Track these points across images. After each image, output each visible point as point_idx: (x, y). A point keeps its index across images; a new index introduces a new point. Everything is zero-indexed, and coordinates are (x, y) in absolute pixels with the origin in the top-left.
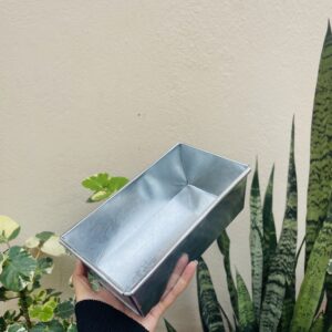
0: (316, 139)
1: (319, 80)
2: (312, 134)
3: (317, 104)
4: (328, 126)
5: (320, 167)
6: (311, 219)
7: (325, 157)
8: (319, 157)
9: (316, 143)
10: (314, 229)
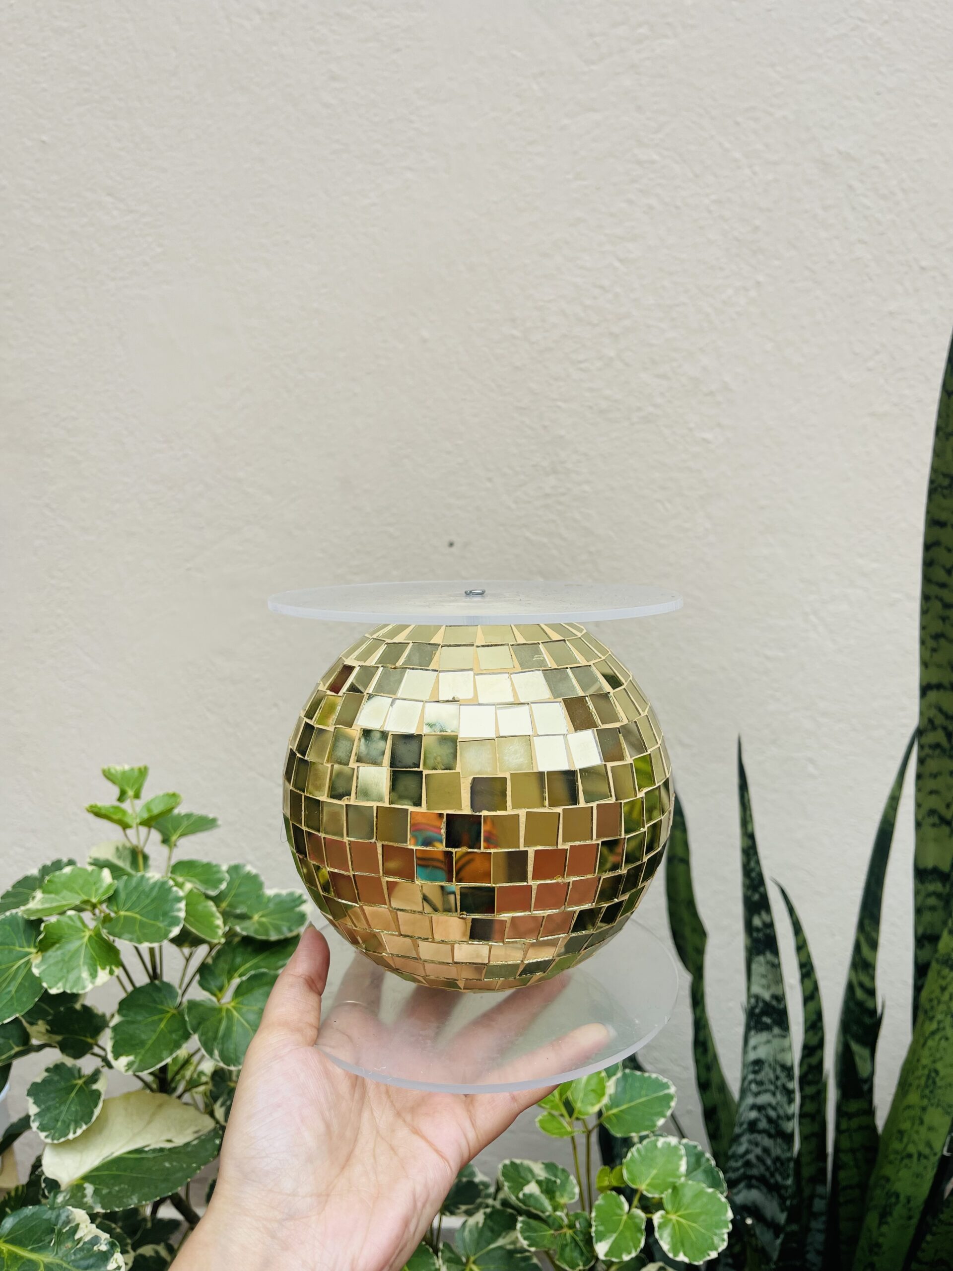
6: (929, 863)
10: (938, 895)
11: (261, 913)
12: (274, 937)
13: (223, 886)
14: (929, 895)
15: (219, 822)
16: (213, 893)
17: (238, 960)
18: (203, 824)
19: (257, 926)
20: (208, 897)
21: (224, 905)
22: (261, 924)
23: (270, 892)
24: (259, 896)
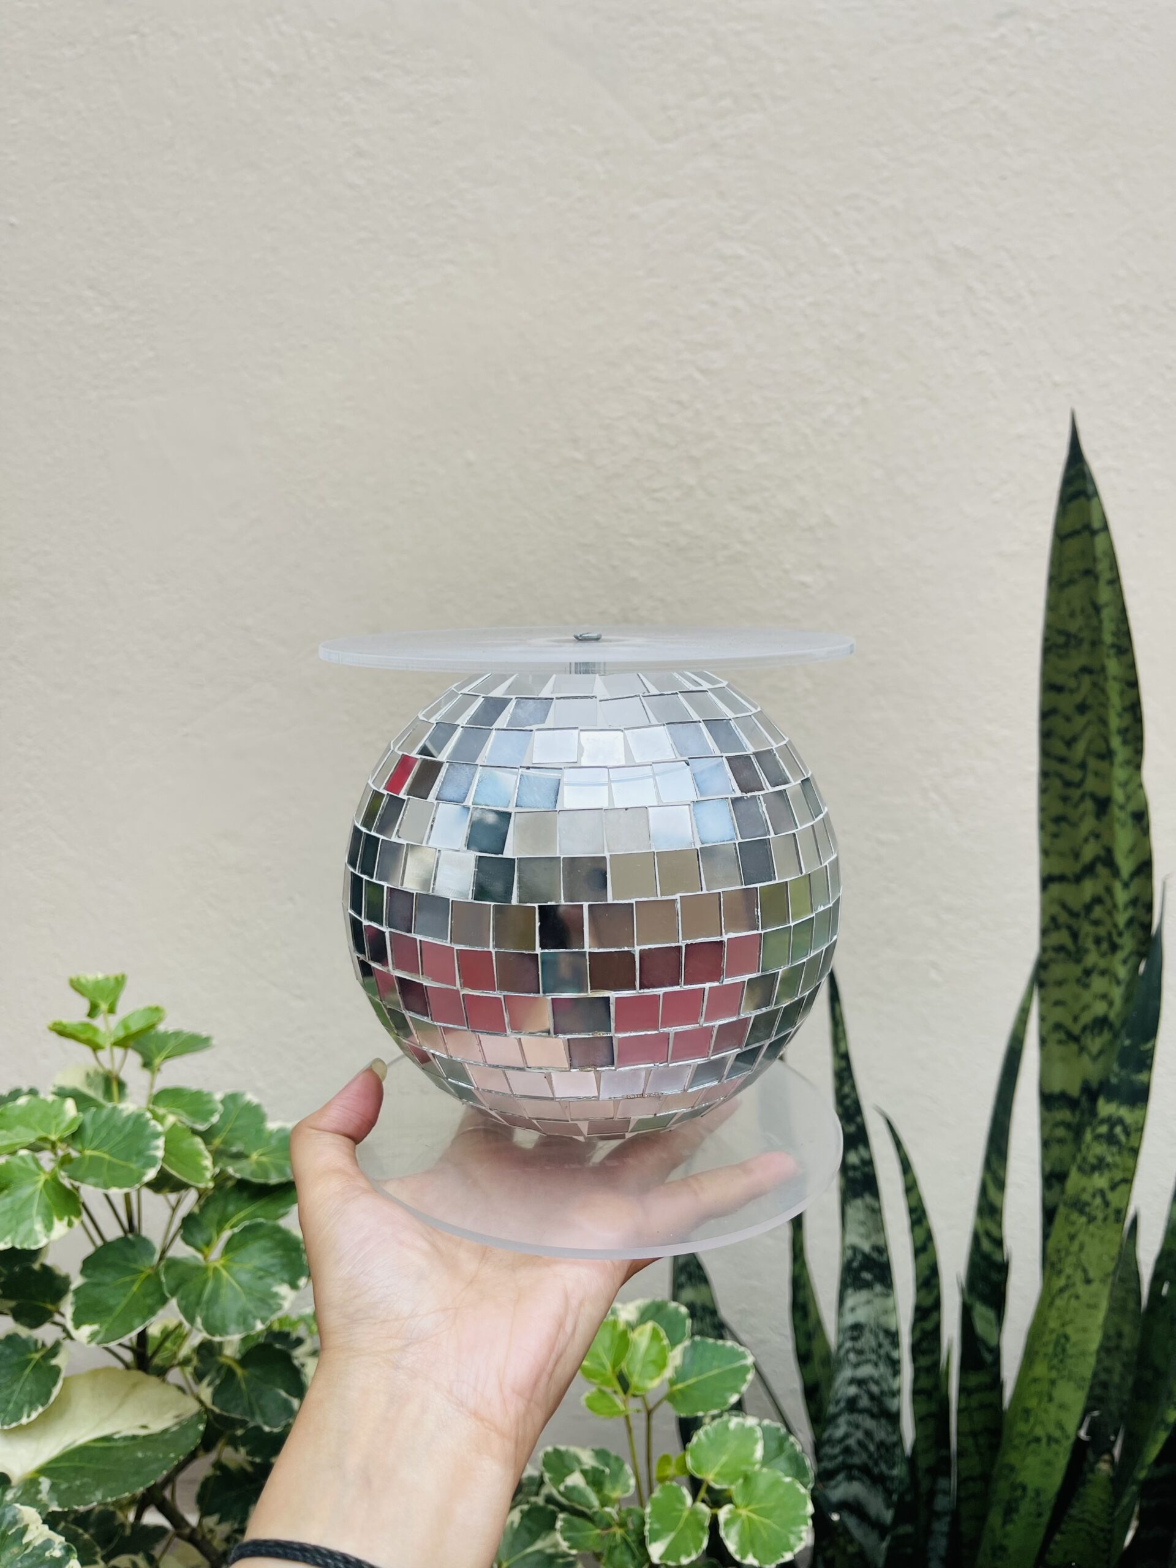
0: (1058, 808)
1: (1052, 607)
2: (1043, 791)
3: (1050, 687)
4: (1093, 763)
5: (1076, 904)
6: (1056, 1087)
7: (1089, 870)
8: (1071, 868)
9: (1059, 820)
10: (1068, 1126)
11: (261, 1151)
12: (274, 1180)
13: (215, 1119)
14: (1057, 1124)
15: (214, 1042)
16: (201, 1127)
17: (231, 1208)
18: (194, 1043)
19: (254, 1167)
20: (195, 1132)
21: (217, 1142)
22: (259, 1164)
23: (272, 1125)
24: (260, 1131)
